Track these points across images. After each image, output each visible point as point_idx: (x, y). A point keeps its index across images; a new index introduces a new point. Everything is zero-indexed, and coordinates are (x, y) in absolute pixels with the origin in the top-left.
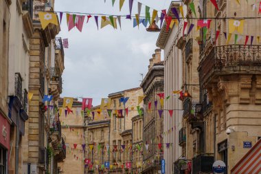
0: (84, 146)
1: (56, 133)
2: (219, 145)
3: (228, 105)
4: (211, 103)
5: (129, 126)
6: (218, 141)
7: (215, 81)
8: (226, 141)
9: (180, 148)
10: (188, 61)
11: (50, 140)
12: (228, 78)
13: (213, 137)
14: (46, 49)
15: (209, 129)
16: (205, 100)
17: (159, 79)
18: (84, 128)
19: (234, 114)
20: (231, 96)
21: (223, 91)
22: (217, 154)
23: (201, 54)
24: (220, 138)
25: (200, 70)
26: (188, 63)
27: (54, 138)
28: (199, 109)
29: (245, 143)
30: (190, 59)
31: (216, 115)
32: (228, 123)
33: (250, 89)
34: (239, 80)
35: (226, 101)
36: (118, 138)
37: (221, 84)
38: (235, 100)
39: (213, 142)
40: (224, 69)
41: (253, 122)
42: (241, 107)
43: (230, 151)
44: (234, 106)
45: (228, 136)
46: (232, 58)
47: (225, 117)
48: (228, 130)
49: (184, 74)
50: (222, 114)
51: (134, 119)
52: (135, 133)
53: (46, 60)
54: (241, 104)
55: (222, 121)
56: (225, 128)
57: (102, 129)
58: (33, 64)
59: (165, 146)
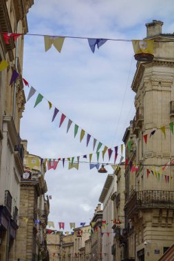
0: (59, 254)
1: (43, 246)
2: (138, 252)
3: (145, 227)
4: (133, 227)
5: (83, 245)
6: (137, 250)
7: (137, 213)
8: (143, 249)
9: (112, 256)
10: (117, 206)
11: (39, 250)
12: (145, 210)
13: (134, 248)
14: (39, 198)
15: (131, 243)
16: (129, 226)
17: (100, 220)
18: (60, 245)
19: (149, 233)
20: (146, 222)
21: (142, 218)
22: (136, 258)
23: (126, 201)
24: (139, 248)
25: (125, 210)
26: (117, 207)
27: (42, 249)
28: (125, 232)
29: (155, 251)
30: (119, 205)
31: (136, 235)
32: (145, 239)
33: (159, 217)
34: (152, 212)
35: (143, 225)
36: (78, 252)
37: (141, 214)
38: (149, 224)
39: (134, 251)
40: (143, 205)
41: (161, 238)
42: (153, 229)
43: (146, 255)
44: (148, 228)
45: (144, 247)
46: (147, 199)
47: (142, 235)
48: (145, 243)
49: (115, 214)
50: (140, 233)
51: (86, 242)
52: (86, 249)
53: (38, 204)
54: (153, 226)
55: (140, 237)
56: (143, 241)
57: (69, 247)
58: (30, 205)
59: (103, 255)
